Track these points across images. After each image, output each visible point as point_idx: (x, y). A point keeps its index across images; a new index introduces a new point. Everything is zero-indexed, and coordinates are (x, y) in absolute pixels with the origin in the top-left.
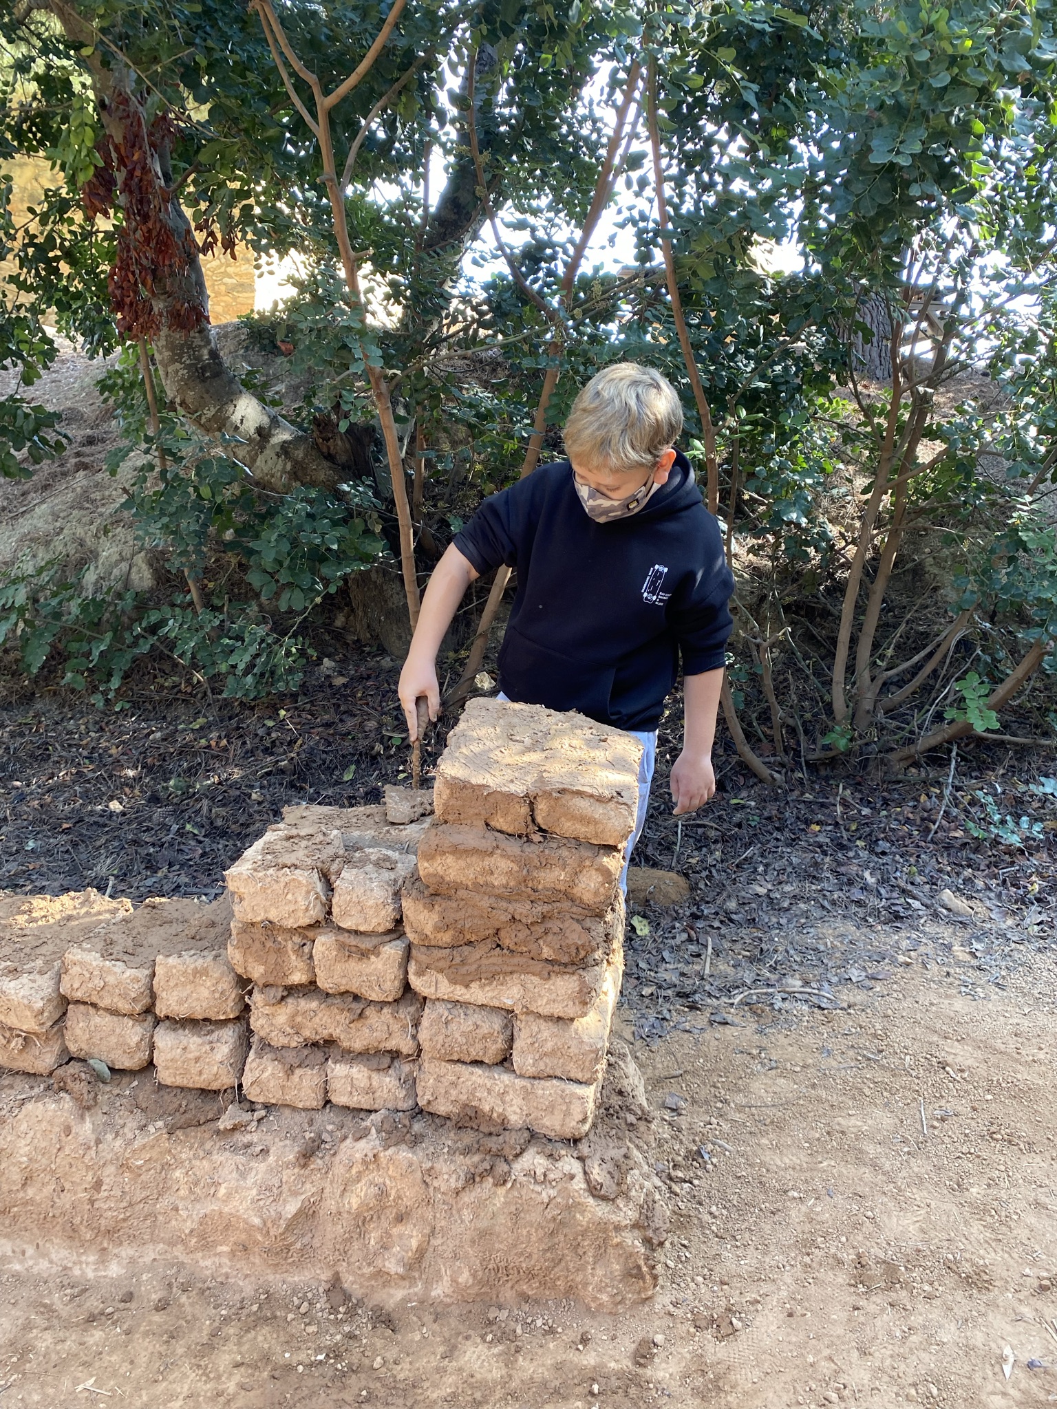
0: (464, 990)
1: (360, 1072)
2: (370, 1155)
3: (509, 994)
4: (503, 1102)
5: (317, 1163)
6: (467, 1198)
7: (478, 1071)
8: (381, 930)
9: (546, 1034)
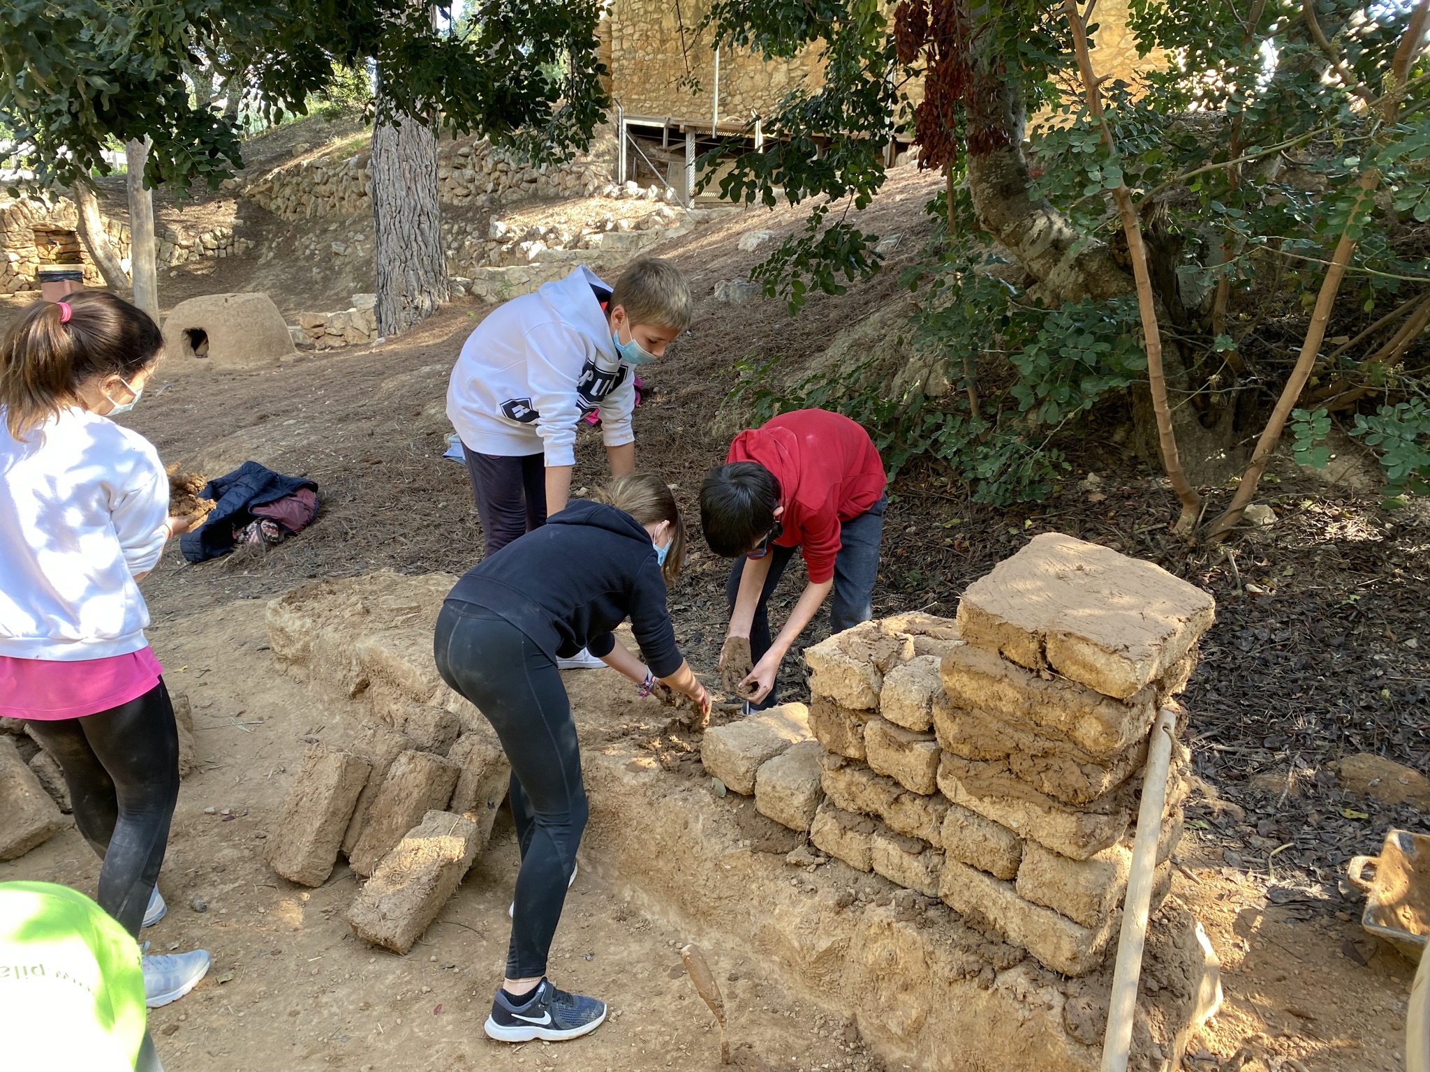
0: (978, 802)
1: (894, 849)
2: (885, 922)
3: (1016, 818)
4: (1005, 917)
5: (848, 914)
6: (958, 989)
7: (987, 880)
8: (916, 728)
9: (1045, 865)
